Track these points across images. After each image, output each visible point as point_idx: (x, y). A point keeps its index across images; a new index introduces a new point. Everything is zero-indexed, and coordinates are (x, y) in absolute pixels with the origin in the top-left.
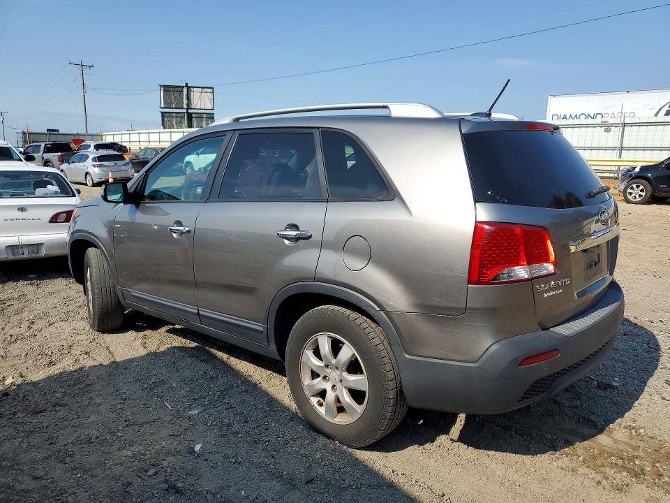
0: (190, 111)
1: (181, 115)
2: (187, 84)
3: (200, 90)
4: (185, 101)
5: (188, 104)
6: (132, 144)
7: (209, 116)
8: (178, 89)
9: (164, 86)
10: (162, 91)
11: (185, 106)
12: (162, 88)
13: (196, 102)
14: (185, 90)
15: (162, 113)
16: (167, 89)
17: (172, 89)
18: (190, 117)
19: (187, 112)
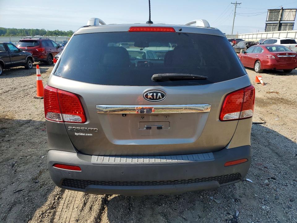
0: (281, 22)
1: (276, 24)
2: (283, 8)
3: (289, 10)
4: (280, 17)
5: (281, 19)
6: (253, 39)
7: (291, 24)
8: (277, 11)
9: (271, 10)
10: (269, 13)
11: (279, 20)
12: (269, 11)
13: (285, 17)
14: (281, 11)
15: (266, 24)
16: (271, 11)
17: (274, 11)
18: (280, 25)
19: (280, 23)
